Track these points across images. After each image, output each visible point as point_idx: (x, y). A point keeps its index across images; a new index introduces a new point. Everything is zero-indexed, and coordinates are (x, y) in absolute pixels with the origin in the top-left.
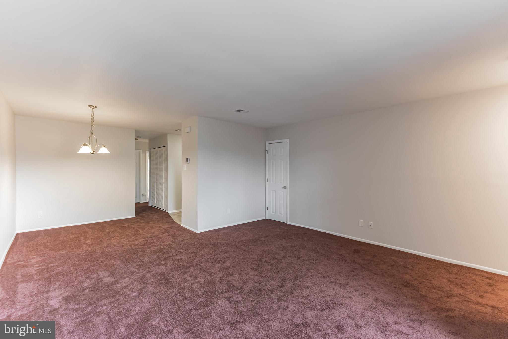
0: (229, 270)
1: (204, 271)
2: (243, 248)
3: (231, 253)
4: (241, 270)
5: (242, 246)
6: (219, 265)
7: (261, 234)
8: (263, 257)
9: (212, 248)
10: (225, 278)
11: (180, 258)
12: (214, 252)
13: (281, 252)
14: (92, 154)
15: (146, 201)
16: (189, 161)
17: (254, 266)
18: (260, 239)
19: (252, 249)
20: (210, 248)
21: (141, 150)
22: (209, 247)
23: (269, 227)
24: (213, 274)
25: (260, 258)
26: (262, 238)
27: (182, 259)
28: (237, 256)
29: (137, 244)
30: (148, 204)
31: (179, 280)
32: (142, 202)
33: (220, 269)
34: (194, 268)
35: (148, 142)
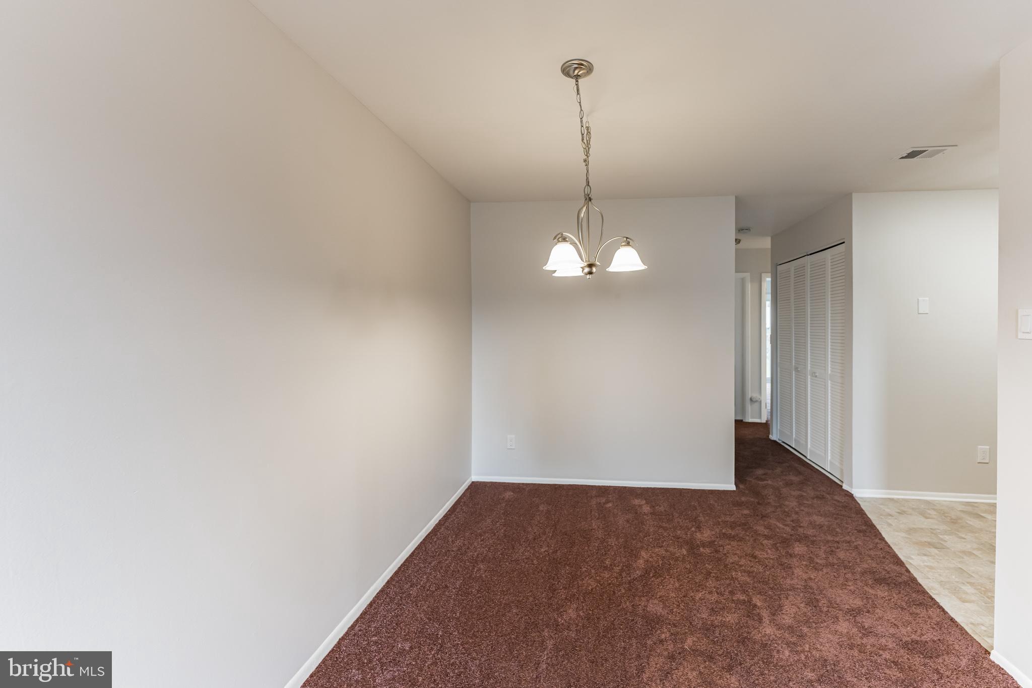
14: (588, 276)
15: (760, 417)
21: (749, 274)
30: (769, 433)
32: (751, 420)
35: (769, 246)
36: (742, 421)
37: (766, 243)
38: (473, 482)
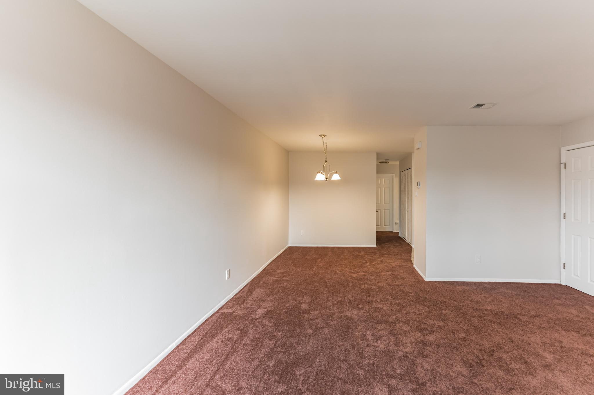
0: (427, 348)
1: (394, 335)
2: (476, 321)
3: (450, 324)
4: (446, 355)
5: (475, 319)
6: (420, 334)
7: (527, 309)
8: (501, 349)
9: (428, 307)
10: (412, 358)
11: (380, 306)
12: (426, 314)
13: (547, 355)
14: (326, 181)
16: (420, 185)
17: (472, 358)
18: (519, 316)
19: (491, 328)
20: (426, 306)
21: (394, 174)
22: (426, 304)
23: (557, 301)
24: (400, 344)
25: (494, 349)
26: (524, 315)
27: (382, 309)
28: (455, 332)
29: (354, 278)
30: (398, 234)
31: (358, 335)
32: (395, 231)
33: (416, 340)
34: (385, 326)
35: (399, 164)
36: (392, 231)
37: (398, 163)
38: (289, 247)
